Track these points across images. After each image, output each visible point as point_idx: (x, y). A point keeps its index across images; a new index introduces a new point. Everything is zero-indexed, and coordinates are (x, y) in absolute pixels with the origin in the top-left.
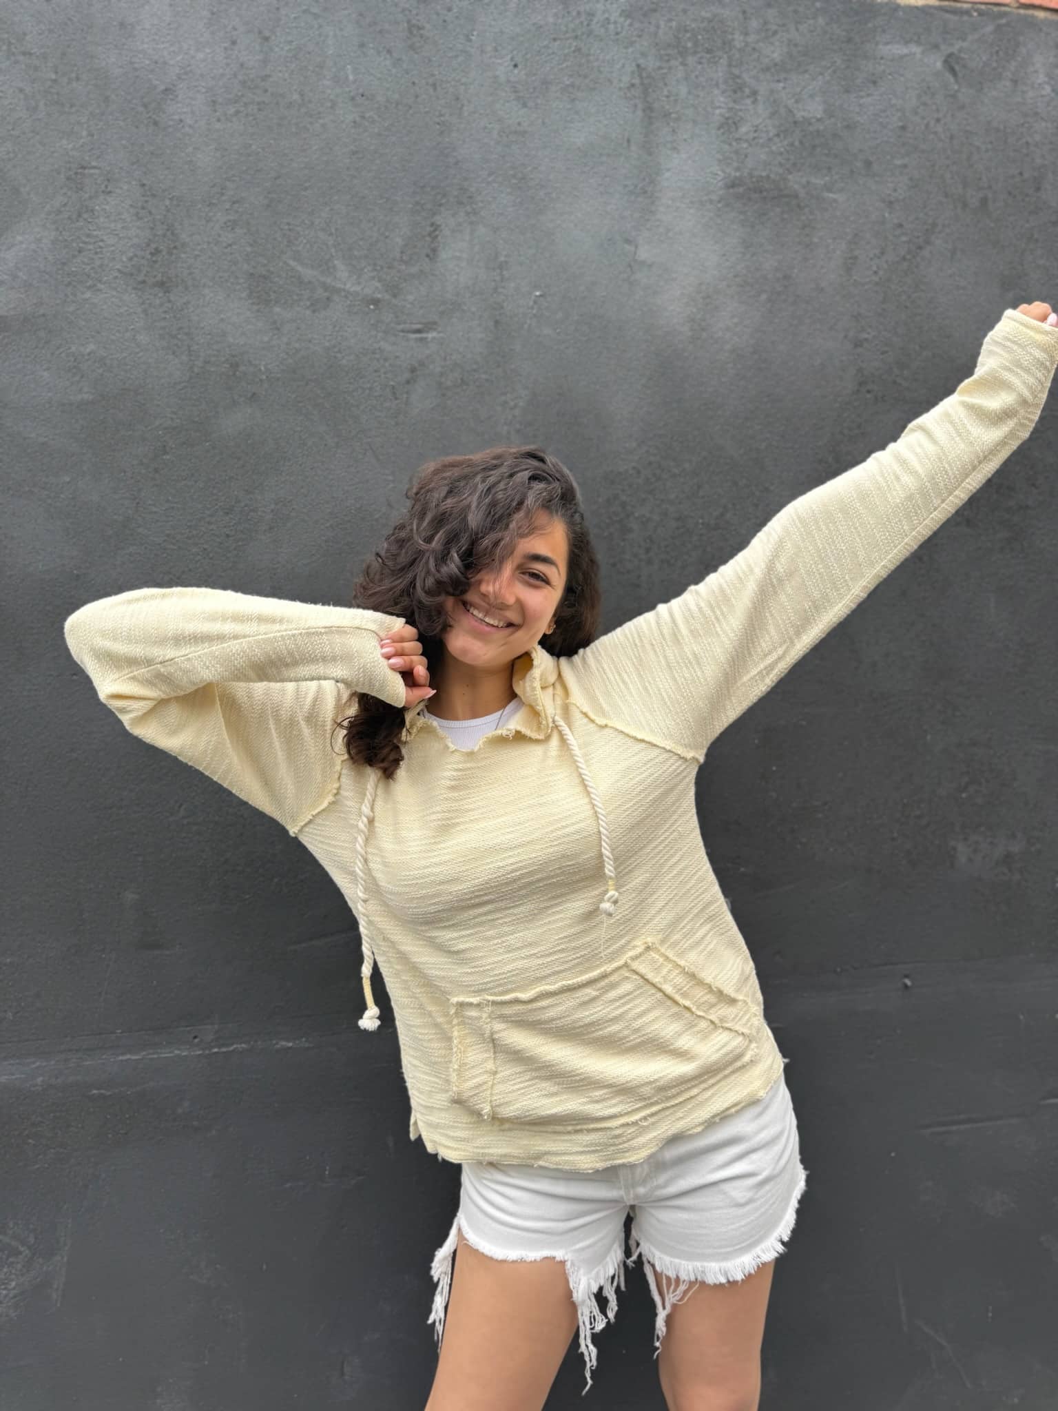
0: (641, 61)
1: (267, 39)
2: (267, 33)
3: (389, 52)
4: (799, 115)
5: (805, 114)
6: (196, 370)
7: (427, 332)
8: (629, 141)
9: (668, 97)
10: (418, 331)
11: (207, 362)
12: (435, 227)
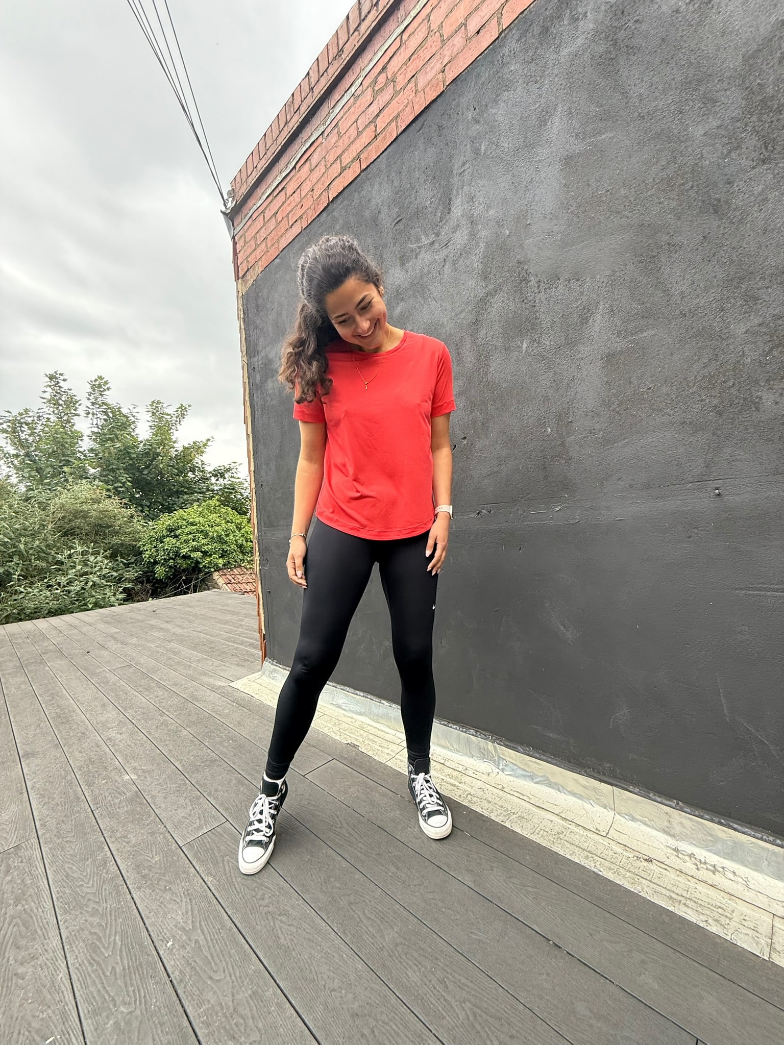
1: (401, 173)
3: (433, 144)
7: (449, 243)
10: (446, 244)
12: (450, 199)
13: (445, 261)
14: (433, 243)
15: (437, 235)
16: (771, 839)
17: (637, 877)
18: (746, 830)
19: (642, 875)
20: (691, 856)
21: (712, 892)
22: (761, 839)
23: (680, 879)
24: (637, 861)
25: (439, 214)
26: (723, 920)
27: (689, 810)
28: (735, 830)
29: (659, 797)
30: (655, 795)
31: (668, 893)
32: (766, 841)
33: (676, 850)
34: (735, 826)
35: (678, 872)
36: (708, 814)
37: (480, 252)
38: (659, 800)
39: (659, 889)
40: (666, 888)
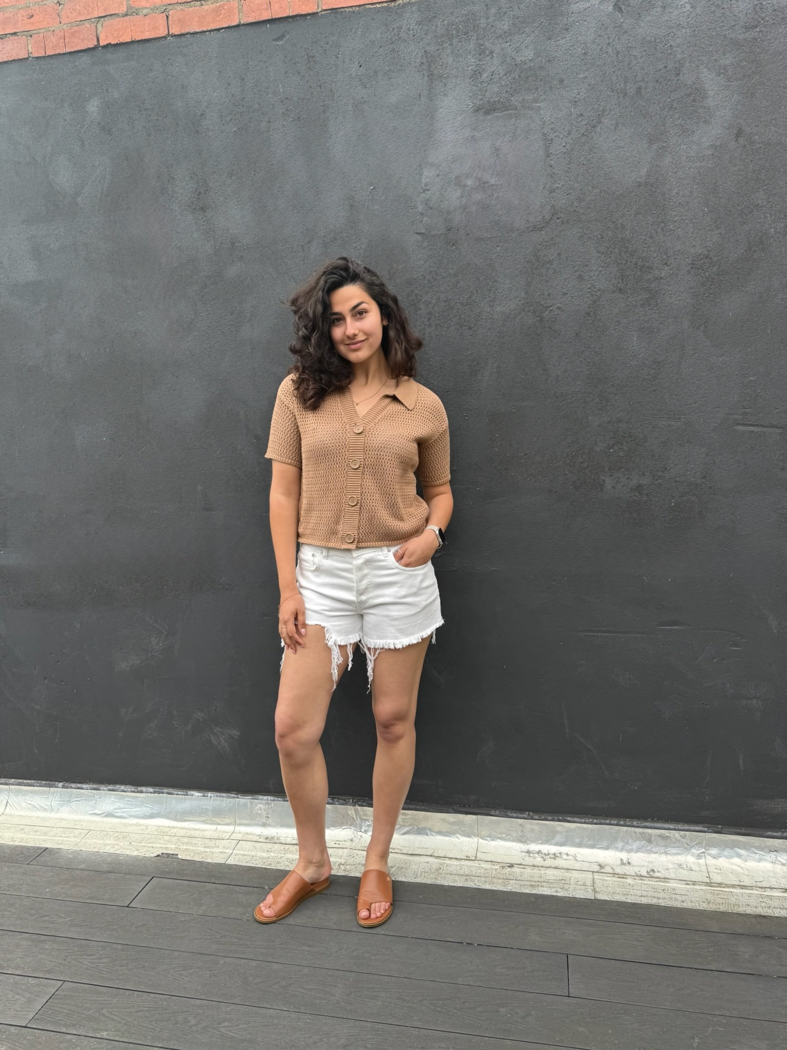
0: (428, 48)
1: (243, 79)
2: (243, 76)
3: (299, 73)
4: (518, 60)
5: (523, 59)
6: (217, 248)
8: (420, 95)
9: (441, 66)
11: (221, 243)
16: (590, 820)
17: (507, 880)
18: (576, 819)
19: (510, 878)
20: (539, 852)
21: (556, 872)
22: (585, 823)
23: (534, 871)
24: (503, 870)
26: (566, 886)
27: (537, 817)
28: (569, 821)
29: (515, 813)
30: (511, 813)
31: (529, 883)
32: (587, 823)
33: (528, 852)
34: (569, 819)
35: (532, 867)
36: (551, 816)
38: (515, 815)
39: (522, 883)
40: (527, 881)
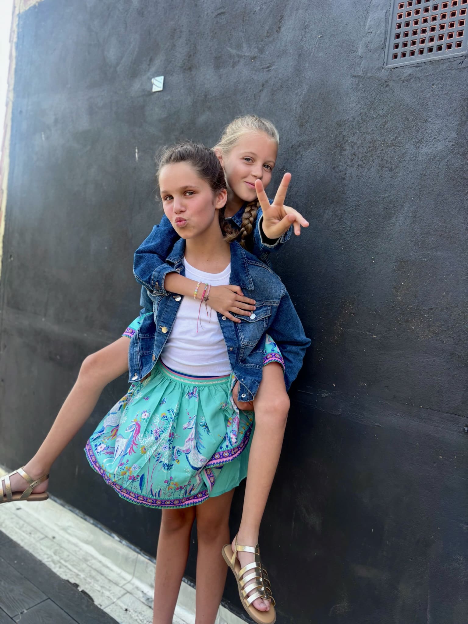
7: (272, 67)
10: (268, 67)
12: (282, 17)
13: (263, 85)
14: (254, 58)
15: (261, 51)
25: (267, 28)
37: (302, 93)
